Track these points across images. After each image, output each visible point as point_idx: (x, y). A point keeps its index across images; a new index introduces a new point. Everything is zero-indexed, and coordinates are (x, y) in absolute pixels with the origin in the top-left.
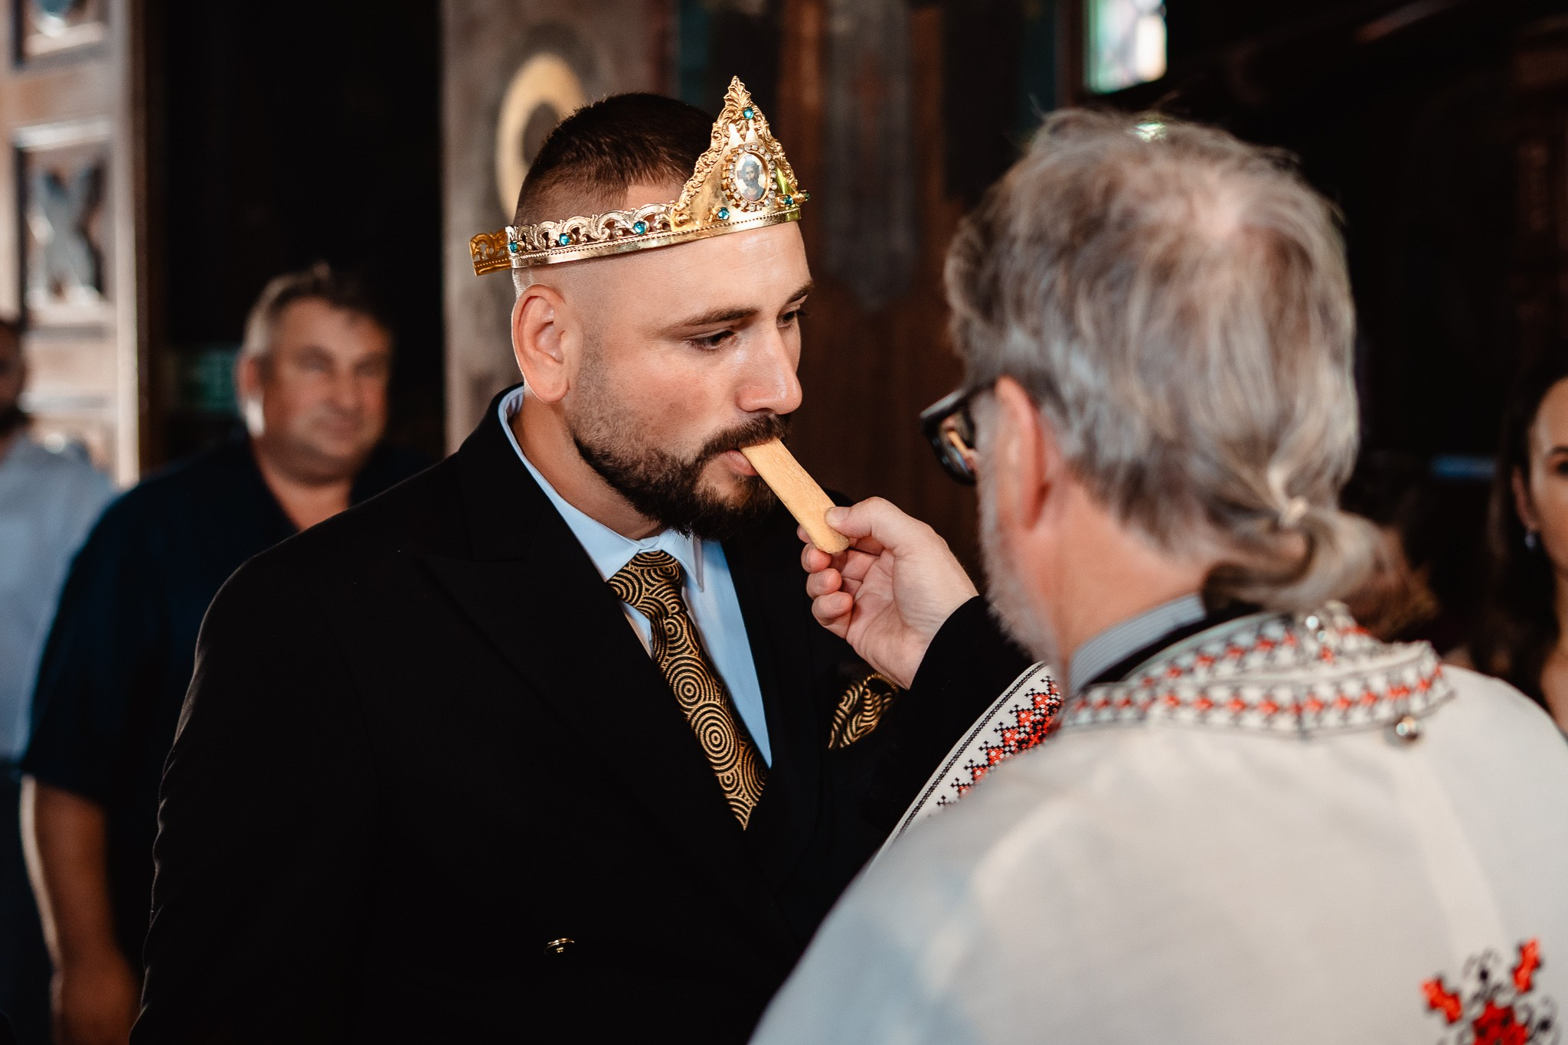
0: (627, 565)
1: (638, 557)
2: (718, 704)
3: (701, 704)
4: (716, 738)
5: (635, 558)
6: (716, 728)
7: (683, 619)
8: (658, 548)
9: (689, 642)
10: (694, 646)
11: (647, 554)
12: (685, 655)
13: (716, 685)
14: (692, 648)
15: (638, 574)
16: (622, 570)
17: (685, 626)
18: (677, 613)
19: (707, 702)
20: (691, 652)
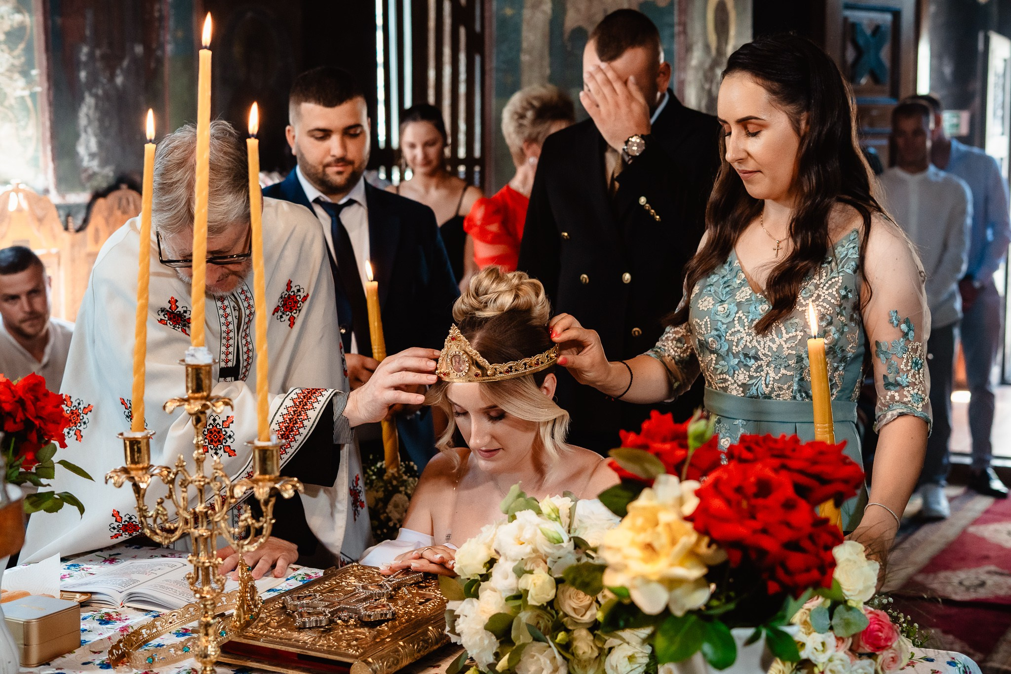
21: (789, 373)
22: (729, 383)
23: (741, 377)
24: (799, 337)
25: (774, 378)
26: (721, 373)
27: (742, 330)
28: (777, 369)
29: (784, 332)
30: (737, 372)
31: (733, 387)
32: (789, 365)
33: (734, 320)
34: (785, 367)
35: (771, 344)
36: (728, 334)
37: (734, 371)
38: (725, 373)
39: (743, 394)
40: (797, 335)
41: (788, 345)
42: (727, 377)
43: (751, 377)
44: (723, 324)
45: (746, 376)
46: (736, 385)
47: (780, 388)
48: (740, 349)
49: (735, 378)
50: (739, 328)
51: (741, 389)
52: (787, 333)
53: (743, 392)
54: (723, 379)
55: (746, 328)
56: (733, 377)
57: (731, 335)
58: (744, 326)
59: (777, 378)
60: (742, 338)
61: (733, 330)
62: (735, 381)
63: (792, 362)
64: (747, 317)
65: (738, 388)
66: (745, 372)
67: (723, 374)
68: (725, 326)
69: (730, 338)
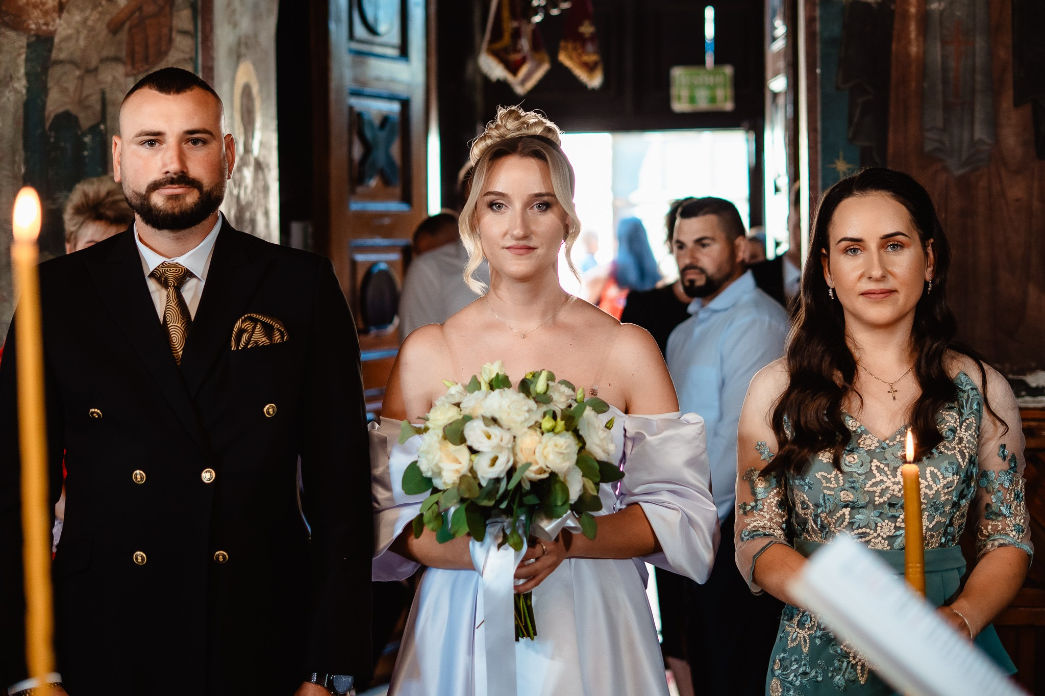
0: (159, 266)
1: (164, 264)
2: (180, 326)
3: (171, 324)
4: (175, 339)
5: (162, 264)
6: (175, 335)
7: (171, 289)
8: (175, 261)
9: (171, 299)
10: (173, 301)
11: (169, 263)
12: (169, 304)
13: (181, 318)
14: (172, 301)
15: (161, 271)
16: (156, 269)
17: (171, 292)
18: (170, 286)
19: (174, 324)
20: (171, 303)
21: (943, 520)
22: (871, 537)
23: (886, 529)
24: (956, 481)
25: (927, 527)
26: (859, 528)
27: (885, 479)
28: (931, 518)
29: (941, 477)
30: (879, 524)
31: (877, 541)
32: (944, 511)
33: (871, 469)
34: (941, 513)
35: (927, 491)
36: (868, 485)
37: (876, 524)
38: (864, 527)
39: (889, 548)
40: (954, 480)
41: (946, 491)
42: (868, 530)
43: (897, 528)
44: (859, 475)
45: (892, 528)
46: (880, 538)
47: (932, 536)
48: (886, 499)
49: (879, 531)
50: (881, 478)
51: (887, 542)
52: (944, 478)
53: (888, 545)
54: (862, 533)
55: (890, 477)
56: (875, 530)
57: (871, 486)
58: (887, 475)
59: (930, 526)
60: (888, 488)
61: (874, 480)
62: (879, 535)
63: (947, 508)
64: (887, 465)
65: (883, 541)
66: (890, 523)
67: (861, 528)
68: (863, 477)
69: (871, 489)
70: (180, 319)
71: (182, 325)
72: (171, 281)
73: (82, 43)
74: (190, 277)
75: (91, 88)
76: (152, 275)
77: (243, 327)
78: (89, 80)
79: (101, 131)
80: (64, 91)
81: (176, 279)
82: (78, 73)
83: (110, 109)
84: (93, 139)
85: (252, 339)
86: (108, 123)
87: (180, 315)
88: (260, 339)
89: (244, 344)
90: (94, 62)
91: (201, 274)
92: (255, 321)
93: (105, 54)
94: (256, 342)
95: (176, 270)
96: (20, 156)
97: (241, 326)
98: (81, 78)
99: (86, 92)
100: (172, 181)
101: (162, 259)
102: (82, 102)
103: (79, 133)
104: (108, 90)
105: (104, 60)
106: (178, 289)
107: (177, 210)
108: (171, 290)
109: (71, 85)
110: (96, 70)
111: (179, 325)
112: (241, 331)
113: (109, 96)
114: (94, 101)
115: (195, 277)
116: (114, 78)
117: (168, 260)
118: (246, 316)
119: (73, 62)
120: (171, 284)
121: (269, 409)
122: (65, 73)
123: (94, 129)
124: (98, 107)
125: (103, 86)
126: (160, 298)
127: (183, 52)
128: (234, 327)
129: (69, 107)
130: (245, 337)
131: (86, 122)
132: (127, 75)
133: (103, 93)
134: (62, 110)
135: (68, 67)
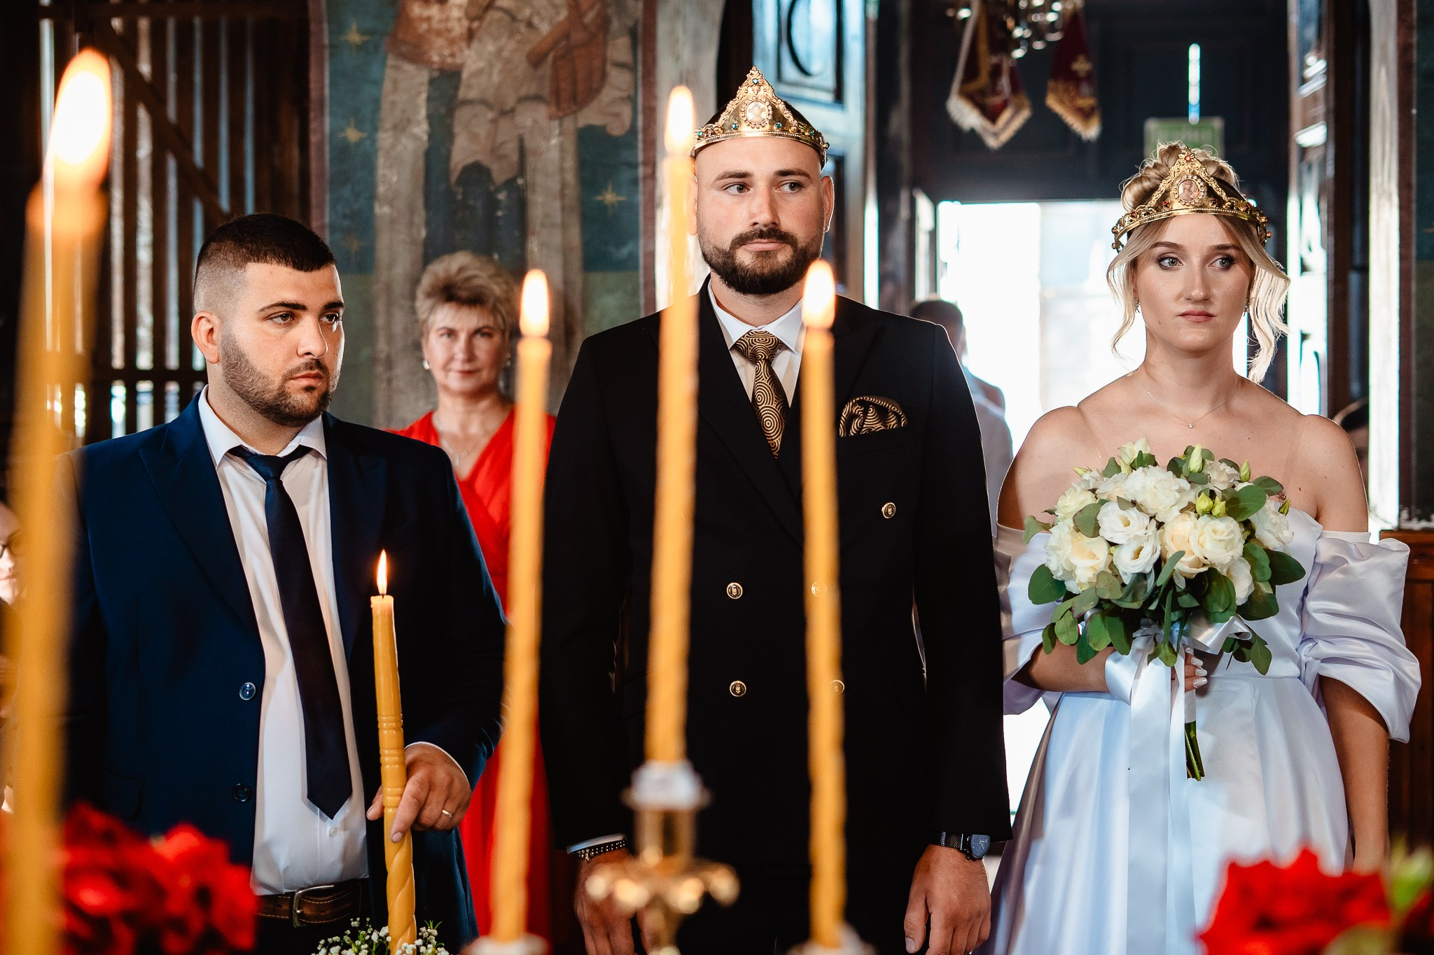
0: (744, 337)
1: (751, 333)
3: (763, 405)
4: (768, 424)
5: (748, 333)
6: (769, 419)
8: (763, 330)
9: (763, 374)
10: (766, 377)
11: (756, 332)
12: (760, 381)
13: (776, 398)
14: (764, 377)
15: (747, 341)
16: (740, 339)
17: (762, 366)
18: (760, 360)
19: (768, 405)
20: (763, 379)
70: (774, 399)
71: (777, 406)
72: (761, 353)
73: (496, 78)
74: (780, 349)
75: (506, 134)
76: (736, 347)
77: (854, 412)
78: (504, 124)
79: (518, 186)
80: (474, 137)
81: (768, 351)
82: (490, 115)
83: (530, 160)
84: (509, 196)
85: (865, 426)
86: (528, 177)
87: (774, 393)
88: (874, 426)
89: (855, 432)
90: (510, 102)
91: (794, 345)
92: (866, 405)
93: (523, 92)
94: (869, 430)
95: (766, 340)
96: (420, 216)
97: (852, 411)
98: (494, 121)
99: (500, 139)
100: (761, 235)
101: (748, 328)
102: (495, 151)
103: (492, 188)
104: (527, 137)
105: (522, 100)
106: (769, 362)
107: (766, 271)
108: (762, 364)
109: (482, 130)
110: (513, 110)
111: (774, 407)
112: (852, 417)
113: (529, 144)
114: (511, 149)
115: (787, 348)
116: (535, 121)
117: (754, 329)
118: (858, 399)
119: (484, 102)
120: (762, 356)
121: (888, 509)
122: (475, 116)
123: (510, 184)
124: (515, 157)
125: (521, 131)
126: (747, 373)
127: (620, 89)
128: (842, 412)
129: (479, 157)
130: (855, 425)
131: (500, 174)
132: (551, 118)
133: (521, 140)
134: (470, 160)
135: (479, 109)
